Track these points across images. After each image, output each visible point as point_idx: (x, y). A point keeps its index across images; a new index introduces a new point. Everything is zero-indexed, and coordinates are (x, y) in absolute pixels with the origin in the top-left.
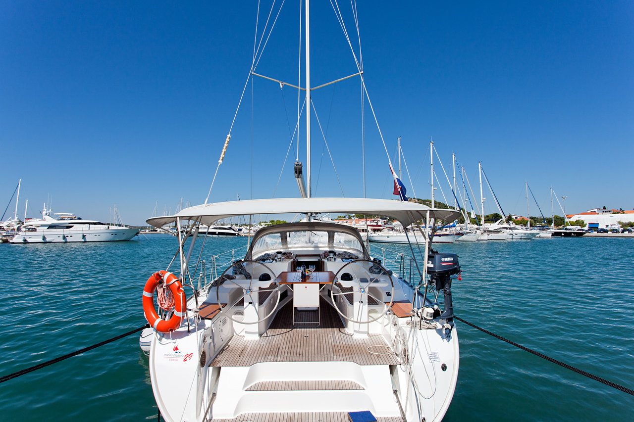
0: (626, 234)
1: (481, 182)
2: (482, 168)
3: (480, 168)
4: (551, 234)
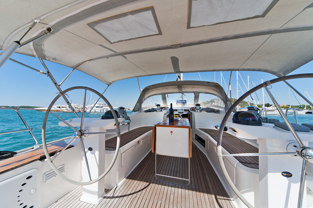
4: (305, 113)
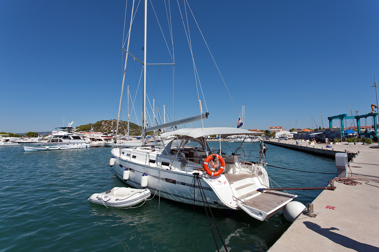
2: (165, 108)
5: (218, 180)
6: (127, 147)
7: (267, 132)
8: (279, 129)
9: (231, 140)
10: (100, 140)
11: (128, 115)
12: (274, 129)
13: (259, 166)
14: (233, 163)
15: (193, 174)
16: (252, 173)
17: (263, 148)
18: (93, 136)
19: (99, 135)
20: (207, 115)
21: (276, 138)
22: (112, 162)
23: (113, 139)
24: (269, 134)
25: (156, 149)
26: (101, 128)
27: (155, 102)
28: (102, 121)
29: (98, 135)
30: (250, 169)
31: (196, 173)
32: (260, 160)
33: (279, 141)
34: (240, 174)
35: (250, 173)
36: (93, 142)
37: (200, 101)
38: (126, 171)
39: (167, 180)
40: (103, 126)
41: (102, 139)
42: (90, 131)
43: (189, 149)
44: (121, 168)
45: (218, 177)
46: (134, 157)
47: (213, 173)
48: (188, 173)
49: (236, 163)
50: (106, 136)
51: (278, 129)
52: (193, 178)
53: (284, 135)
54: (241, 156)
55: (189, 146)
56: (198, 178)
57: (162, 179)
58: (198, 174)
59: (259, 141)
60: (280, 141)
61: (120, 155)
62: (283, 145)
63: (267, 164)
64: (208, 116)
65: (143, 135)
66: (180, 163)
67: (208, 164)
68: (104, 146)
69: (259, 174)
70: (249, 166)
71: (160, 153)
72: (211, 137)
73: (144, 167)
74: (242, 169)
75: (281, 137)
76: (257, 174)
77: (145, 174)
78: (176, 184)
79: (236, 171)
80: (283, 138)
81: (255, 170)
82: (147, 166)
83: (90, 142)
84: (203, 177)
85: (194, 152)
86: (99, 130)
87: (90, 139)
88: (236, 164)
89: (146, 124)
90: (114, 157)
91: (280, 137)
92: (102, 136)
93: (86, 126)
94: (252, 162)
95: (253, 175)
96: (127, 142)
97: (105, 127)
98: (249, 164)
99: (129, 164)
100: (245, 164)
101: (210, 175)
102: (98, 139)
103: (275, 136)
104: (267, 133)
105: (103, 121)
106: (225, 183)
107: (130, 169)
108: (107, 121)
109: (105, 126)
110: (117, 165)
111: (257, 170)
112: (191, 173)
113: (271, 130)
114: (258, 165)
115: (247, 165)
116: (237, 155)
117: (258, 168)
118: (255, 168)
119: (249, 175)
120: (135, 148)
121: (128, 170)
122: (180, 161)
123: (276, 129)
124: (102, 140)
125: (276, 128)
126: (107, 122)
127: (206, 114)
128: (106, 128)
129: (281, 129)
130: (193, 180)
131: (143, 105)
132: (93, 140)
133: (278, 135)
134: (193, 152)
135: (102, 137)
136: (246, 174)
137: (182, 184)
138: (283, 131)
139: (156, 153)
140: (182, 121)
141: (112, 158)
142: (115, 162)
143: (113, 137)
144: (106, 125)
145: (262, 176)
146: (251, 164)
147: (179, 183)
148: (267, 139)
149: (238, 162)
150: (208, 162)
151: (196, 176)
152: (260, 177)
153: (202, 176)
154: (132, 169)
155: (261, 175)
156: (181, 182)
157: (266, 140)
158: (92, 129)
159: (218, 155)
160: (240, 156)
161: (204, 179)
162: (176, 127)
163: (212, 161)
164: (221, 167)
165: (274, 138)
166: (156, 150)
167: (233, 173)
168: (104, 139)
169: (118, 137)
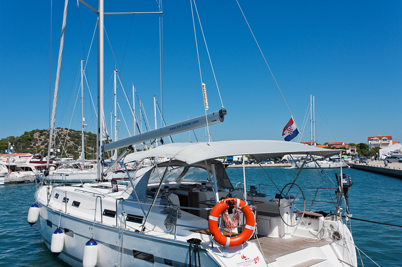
0: (253, 165)
1: (156, 116)
2: (157, 103)
3: (155, 102)
5: (242, 255)
6: (68, 184)
7: (362, 147)
8: (386, 140)
9: (289, 164)
10: (27, 169)
11: (82, 119)
12: (376, 140)
13: (334, 221)
14: (278, 215)
15: (189, 241)
16: (319, 235)
17: (342, 182)
18: (13, 161)
19: (25, 160)
20: (222, 114)
21: (381, 160)
22: (33, 214)
23: (54, 166)
24: (366, 150)
25: (120, 187)
26: (32, 145)
27: (136, 93)
28: (34, 132)
29: (23, 159)
30: (315, 229)
31: (193, 239)
32: (337, 209)
33: (386, 165)
34: (294, 239)
35: (316, 236)
36: (12, 173)
37: (203, 84)
38: (58, 234)
39: (136, 254)
40: (37, 140)
41: (32, 166)
42: (6, 151)
43: (189, 185)
44: (50, 227)
45: (241, 249)
46: (76, 204)
47: (229, 240)
48: (179, 238)
49: (285, 215)
50: (39, 160)
51: (383, 140)
52: (187, 250)
53: (397, 153)
54: (296, 200)
55: (190, 180)
56: (197, 250)
57: (127, 251)
58: (198, 241)
59: (346, 165)
60: (389, 165)
61: (49, 200)
62: (393, 173)
63: (351, 216)
64: (225, 116)
65: (99, 159)
66: (164, 217)
67: (217, 220)
68: (35, 181)
69: (334, 237)
70: (313, 221)
71: (126, 196)
72: (249, 158)
73: (91, 227)
74: (300, 227)
75: (391, 158)
76: (330, 237)
77: (92, 241)
78: (153, 262)
79: (286, 232)
80: (395, 158)
81: (326, 229)
82: (98, 223)
83: (6, 174)
84: (209, 247)
85: (199, 191)
86: (29, 148)
87: (7, 166)
88: (286, 217)
89: (105, 136)
90: (36, 205)
91: (389, 158)
92: (32, 160)
93: (2, 142)
94: (320, 213)
95: (322, 240)
96: (81, 172)
97: (39, 143)
98: (312, 217)
99: (63, 218)
100: (306, 216)
101: (222, 243)
102: (23, 168)
103: (379, 154)
104: (363, 150)
105: (37, 131)
106: (256, 260)
107: (66, 231)
108: (44, 131)
109: (41, 140)
110: (43, 221)
111: (330, 229)
112: (184, 239)
113: (370, 142)
114: (332, 220)
115: (308, 220)
116: (287, 198)
117: (331, 226)
118: (326, 225)
119: (314, 240)
120: (81, 185)
121: (61, 232)
122: (164, 213)
123: (380, 141)
124: (31, 170)
125: (380, 138)
126: (45, 134)
127: (221, 112)
128: (42, 144)
129: (391, 141)
130: (188, 253)
131: (99, 97)
132: (13, 169)
133: (384, 152)
134: (198, 193)
135: (31, 162)
136: (307, 239)
137: (166, 263)
138: (395, 145)
139: (118, 195)
140: (173, 129)
141: (33, 206)
142: (39, 216)
143: (54, 162)
144: (43, 140)
145: (341, 242)
146: (317, 217)
147: (160, 260)
148: (361, 161)
149: (289, 212)
150: (218, 216)
151: (193, 245)
152: (338, 244)
153: (206, 245)
154: (71, 231)
155: (338, 239)
156: (165, 259)
157: (360, 164)
158: (12, 148)
159: (238, 201)
160: (292, 200)
161: (210, 251)
162: (162, 141)
163: (227, 213)
164: (248, 227)
165: (376, 160)
166: (121, 190)
167: (280, 236)
168: (35, 167)
169: (63, 163)
